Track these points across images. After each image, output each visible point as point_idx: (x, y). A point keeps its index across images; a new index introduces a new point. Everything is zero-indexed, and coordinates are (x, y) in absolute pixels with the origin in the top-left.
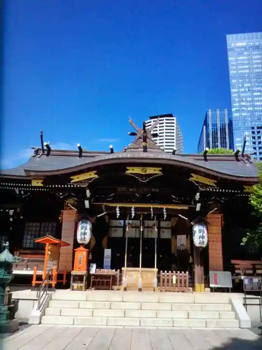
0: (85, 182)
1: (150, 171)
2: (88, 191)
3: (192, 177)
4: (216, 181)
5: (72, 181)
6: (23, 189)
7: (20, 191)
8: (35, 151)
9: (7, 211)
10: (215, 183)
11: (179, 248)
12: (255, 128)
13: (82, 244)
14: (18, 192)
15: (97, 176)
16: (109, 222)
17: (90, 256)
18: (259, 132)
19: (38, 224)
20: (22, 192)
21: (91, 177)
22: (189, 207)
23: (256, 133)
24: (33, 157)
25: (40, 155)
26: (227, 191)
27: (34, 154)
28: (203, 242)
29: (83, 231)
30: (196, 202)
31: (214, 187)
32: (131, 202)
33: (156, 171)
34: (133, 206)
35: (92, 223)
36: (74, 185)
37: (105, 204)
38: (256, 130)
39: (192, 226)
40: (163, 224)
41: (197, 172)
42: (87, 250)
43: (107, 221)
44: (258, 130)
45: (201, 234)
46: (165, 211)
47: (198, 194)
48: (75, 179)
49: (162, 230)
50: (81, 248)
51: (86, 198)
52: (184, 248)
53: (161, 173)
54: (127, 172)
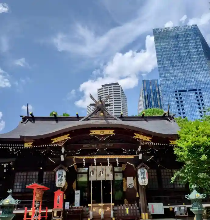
0: (62, 143)
1: (106, 132)
2: (63, 148)
3: (135, 135)
4: (151, 138)
5: (52, 142)
6: (15, 148)
7: (12, 149)
8: (23, 119)
9: (3, 164)
10: (150, 139)
11: (129, 187)
12: (178, 91)
13: (60, 188)
14: (11, 150)
15: (70, 138)
16: (77, 170)
17: (65, 196)
18: (180, 94)
19: (25, 174)
20: (14, 150)
21: (66, 138)
22: (134, 156)
23: (178, 95)
24: (21, 123)
25: (26, 121)
26: (159, 144)
27: (22, 121)
28: (145, 182)
29: (60, 178)
30: (139, 153)
31: (150, 142)
32: (93, 155)
33: (111, 132)
34: (95, 157)
35: (66, 171)
36: (53, 145)
37: (75, 157)
38: (178, 93)
39: (137, 171)
40: (116, 169)
41: (138, 132)
42: (62, 192)
43: (76, 169)
44: (180, 93)
45: (143, 176)
46: (117, 160)
47: (140, 147)
48: (55, 140)
49: (115, 174)
50: (59, 191)
51: (61, 154)
52: (132, 187)
53: (114, 133)
54: (90, 134)
